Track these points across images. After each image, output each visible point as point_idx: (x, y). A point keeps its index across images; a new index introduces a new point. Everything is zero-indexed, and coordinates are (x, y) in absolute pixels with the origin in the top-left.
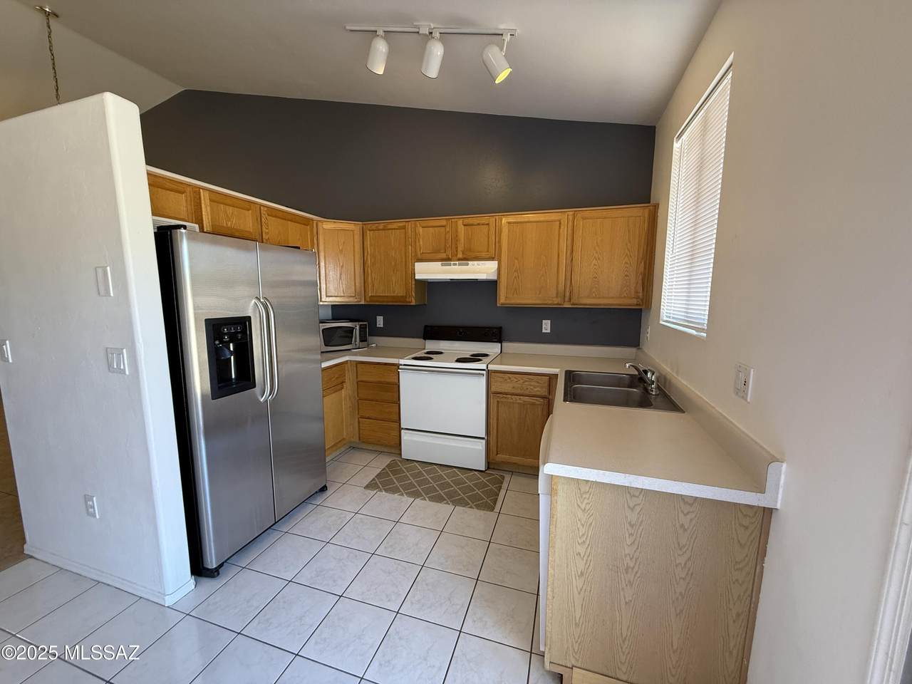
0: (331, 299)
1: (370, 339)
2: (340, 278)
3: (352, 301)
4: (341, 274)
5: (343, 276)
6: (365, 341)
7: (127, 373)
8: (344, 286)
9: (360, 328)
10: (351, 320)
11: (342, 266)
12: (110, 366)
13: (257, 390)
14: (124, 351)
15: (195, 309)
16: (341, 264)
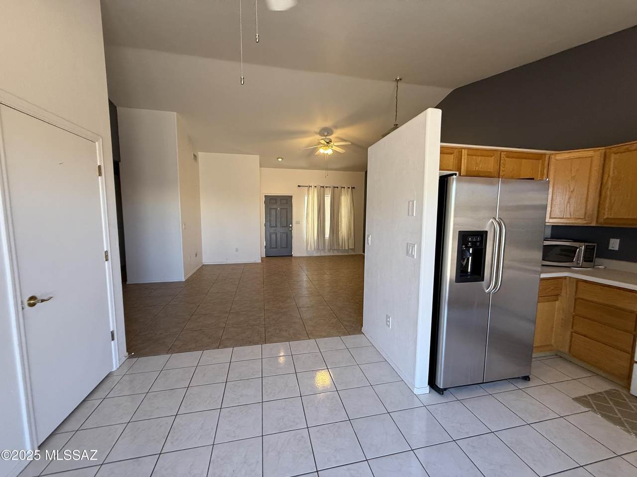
0: (555, 220)
1: (598, 260)
2: (569, 202)
3: (580, 222)
4: (569, 198)
5: (573, 201)
6: (591, 261)
7: (415, 257)
8: (572, 209)
9: (587, 248)
10: (575, 241)
11: (572, 192)
12: (407, 253)
13: (484, 283)
14: (416, 245)
15: (454, 225)
16: (572, 189)
